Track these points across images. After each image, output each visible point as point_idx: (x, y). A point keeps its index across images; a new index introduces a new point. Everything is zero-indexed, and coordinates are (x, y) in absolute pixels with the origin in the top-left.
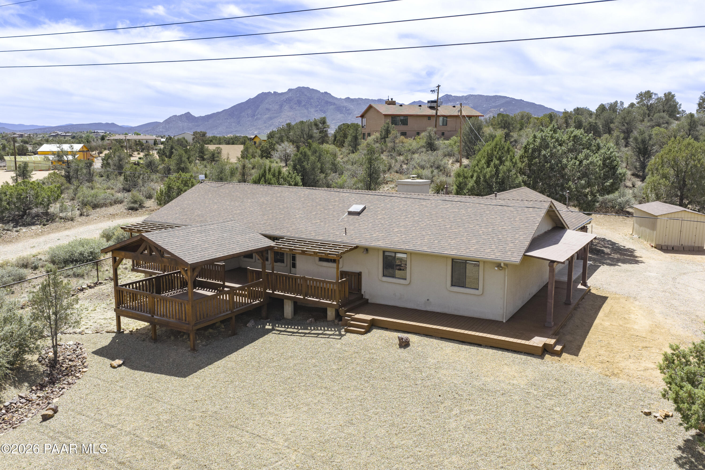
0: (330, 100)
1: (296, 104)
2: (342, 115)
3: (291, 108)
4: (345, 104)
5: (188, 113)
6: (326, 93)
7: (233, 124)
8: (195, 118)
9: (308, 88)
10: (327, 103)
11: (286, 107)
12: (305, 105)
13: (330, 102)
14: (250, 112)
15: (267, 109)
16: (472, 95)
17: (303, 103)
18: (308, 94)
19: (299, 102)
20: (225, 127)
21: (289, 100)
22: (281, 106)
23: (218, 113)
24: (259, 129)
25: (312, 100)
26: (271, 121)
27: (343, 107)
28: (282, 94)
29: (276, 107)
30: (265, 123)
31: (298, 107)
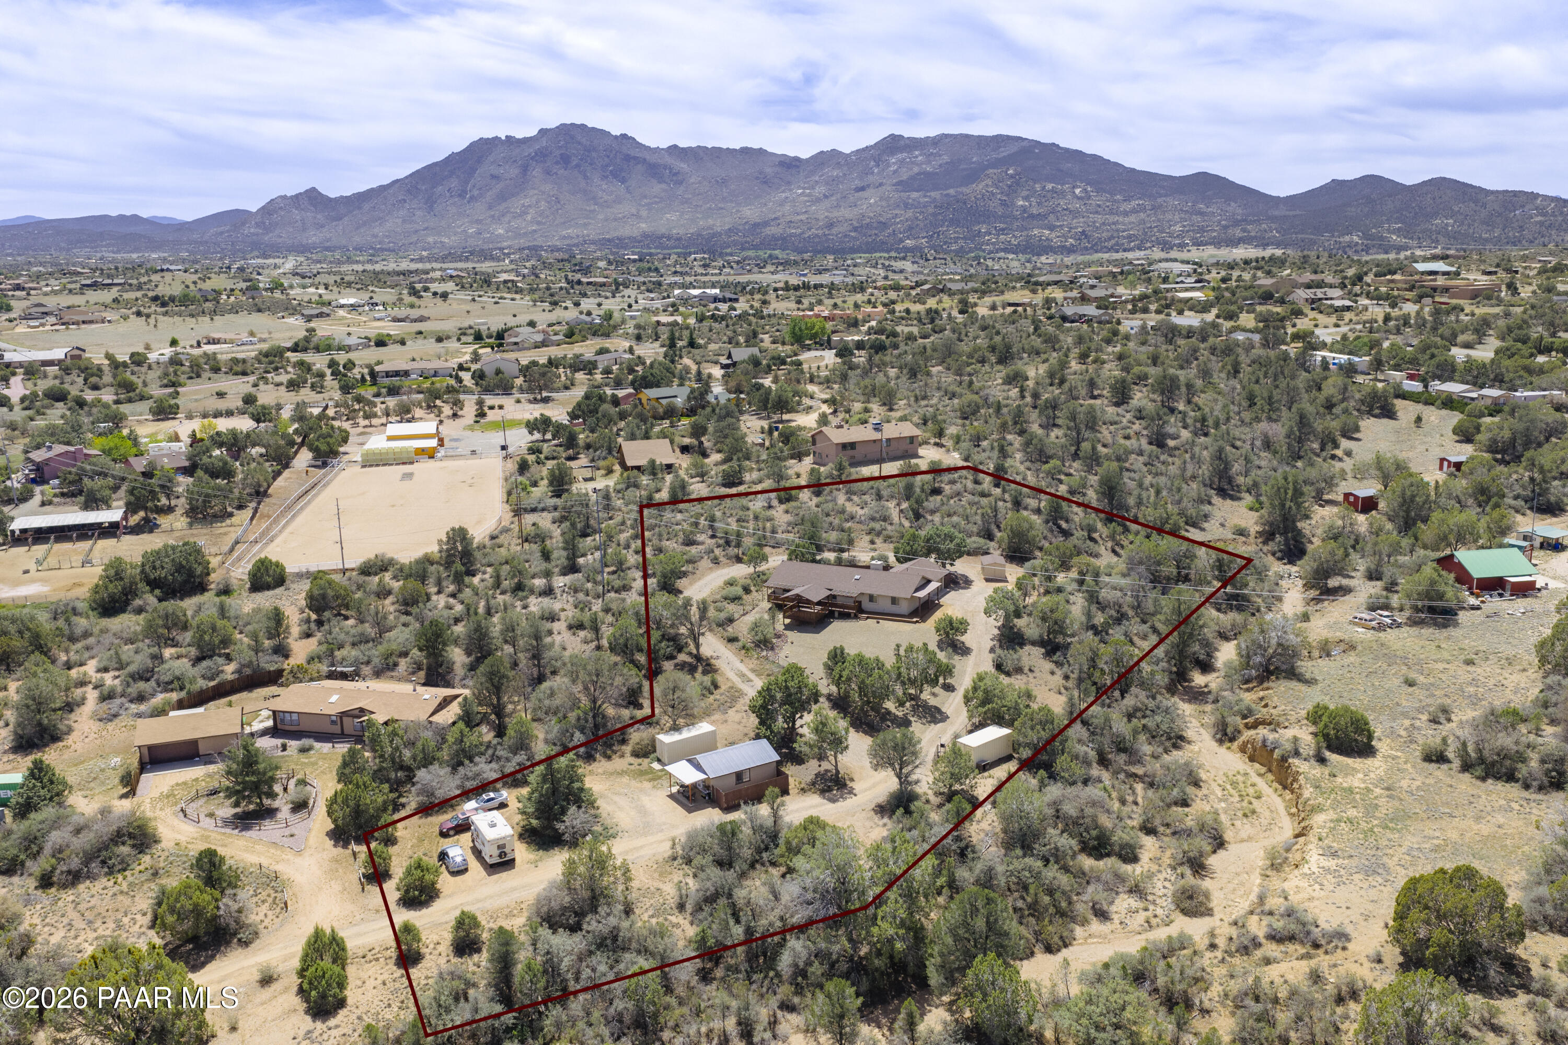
0: (633, 153)
1: (557, 163)
2: (664, 186)
3: (548, 173)
4: (668, 160)
5: (314, 190)
6: (624, 136)
7: (418, 213)
8: (330, 200)
9: (583, 127)
10: (628, 158)
11: (537, 172)
12: (578, 166)
13: (635, 158)
14: (454, 183)
15: (493, 177)
16: (946, 136)
17: (575, 161)
18: (584, 141)
19: (565, 160)
20: (399, 221)
21: (542, 156)
22: (525, 169)
23: (382, 189)
24: (478, 222)
25: (594, 154)
26: (504, 205)
27: (665, 167)
28: (525, 141)
29: (514, 171)
30: (490, 208)
31: (562, 171)
